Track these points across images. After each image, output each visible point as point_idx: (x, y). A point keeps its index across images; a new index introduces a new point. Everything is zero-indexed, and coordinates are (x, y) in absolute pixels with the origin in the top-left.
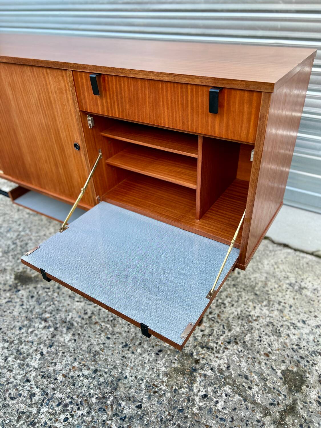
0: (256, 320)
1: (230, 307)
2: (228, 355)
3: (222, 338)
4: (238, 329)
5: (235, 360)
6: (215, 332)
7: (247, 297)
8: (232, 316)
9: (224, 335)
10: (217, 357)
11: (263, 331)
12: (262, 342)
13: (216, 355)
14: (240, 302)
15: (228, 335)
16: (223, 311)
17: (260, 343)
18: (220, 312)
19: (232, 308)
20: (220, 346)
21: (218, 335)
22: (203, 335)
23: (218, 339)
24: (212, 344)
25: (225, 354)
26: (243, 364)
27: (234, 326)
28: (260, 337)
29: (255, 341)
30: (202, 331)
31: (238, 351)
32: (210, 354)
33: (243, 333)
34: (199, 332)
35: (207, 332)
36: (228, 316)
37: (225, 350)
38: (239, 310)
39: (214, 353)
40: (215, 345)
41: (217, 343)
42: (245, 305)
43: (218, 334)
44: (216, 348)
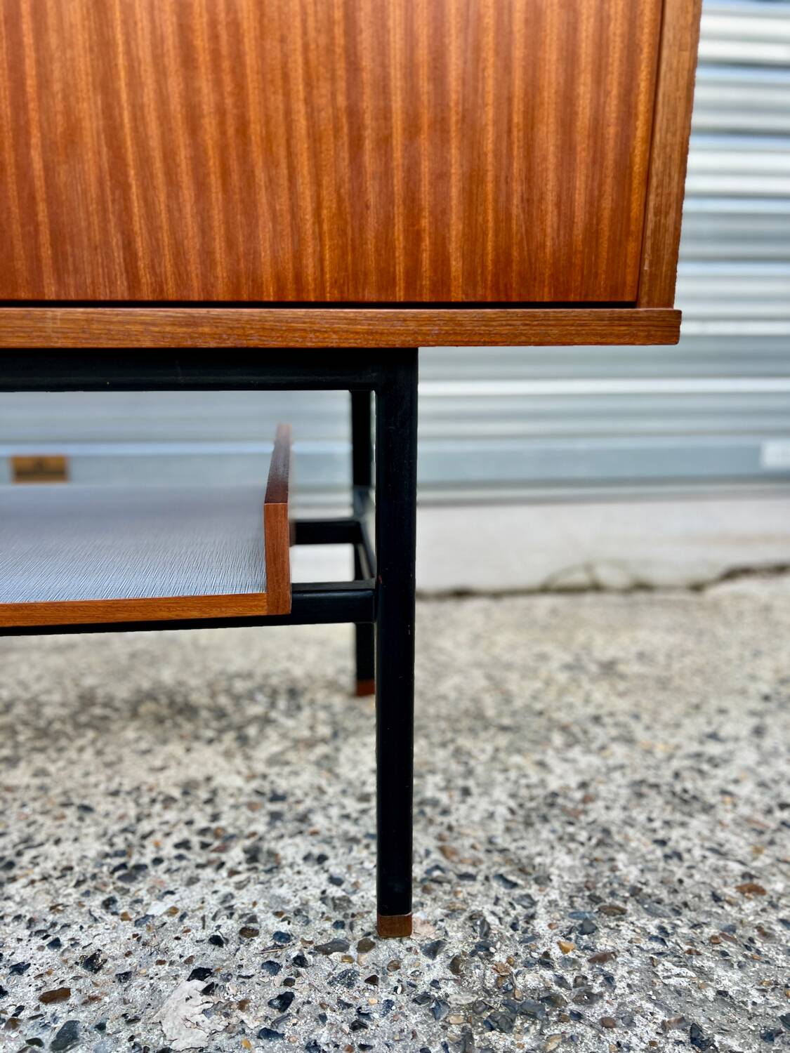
0: (586, 800)
1: (463, 802)
2: (636, 978)
3: (540, 925)
4: (564, 860)
5: (685, 983)
6: (491, 919)
7: (489, 748)
8: (497, 828)
9: (540, 910)
10: (607, 1023)
11: (650, 820)
12: (686, 856)
13: (596, 1012)
14: (480, 770)
15: (553, 903)
16: (450, 828)
17: (687, 864)
18: (440, 838)
19: (470, 801)
20: (568, 963)
21: (514, 926)
22: (454, 966)
23: (531, 939)
24: (531, 980)
25: (621, 987)
26: (729, 979)
27: (540, 854)
28: (663, 843)
29: (662, 865)
30: (433, 950)
31: (653, 938)
32: (568, 1028)
33: (593, 862)
34: (425, 960)
35: (458, 940)
36: (481, 835)
37: (608, 968)
38: (500, 793)
39: (578, 1017)
40: (548, 974)
41: (546, 961)
42: (505, 770)
43: (508, 919)
44: (561, 981)
